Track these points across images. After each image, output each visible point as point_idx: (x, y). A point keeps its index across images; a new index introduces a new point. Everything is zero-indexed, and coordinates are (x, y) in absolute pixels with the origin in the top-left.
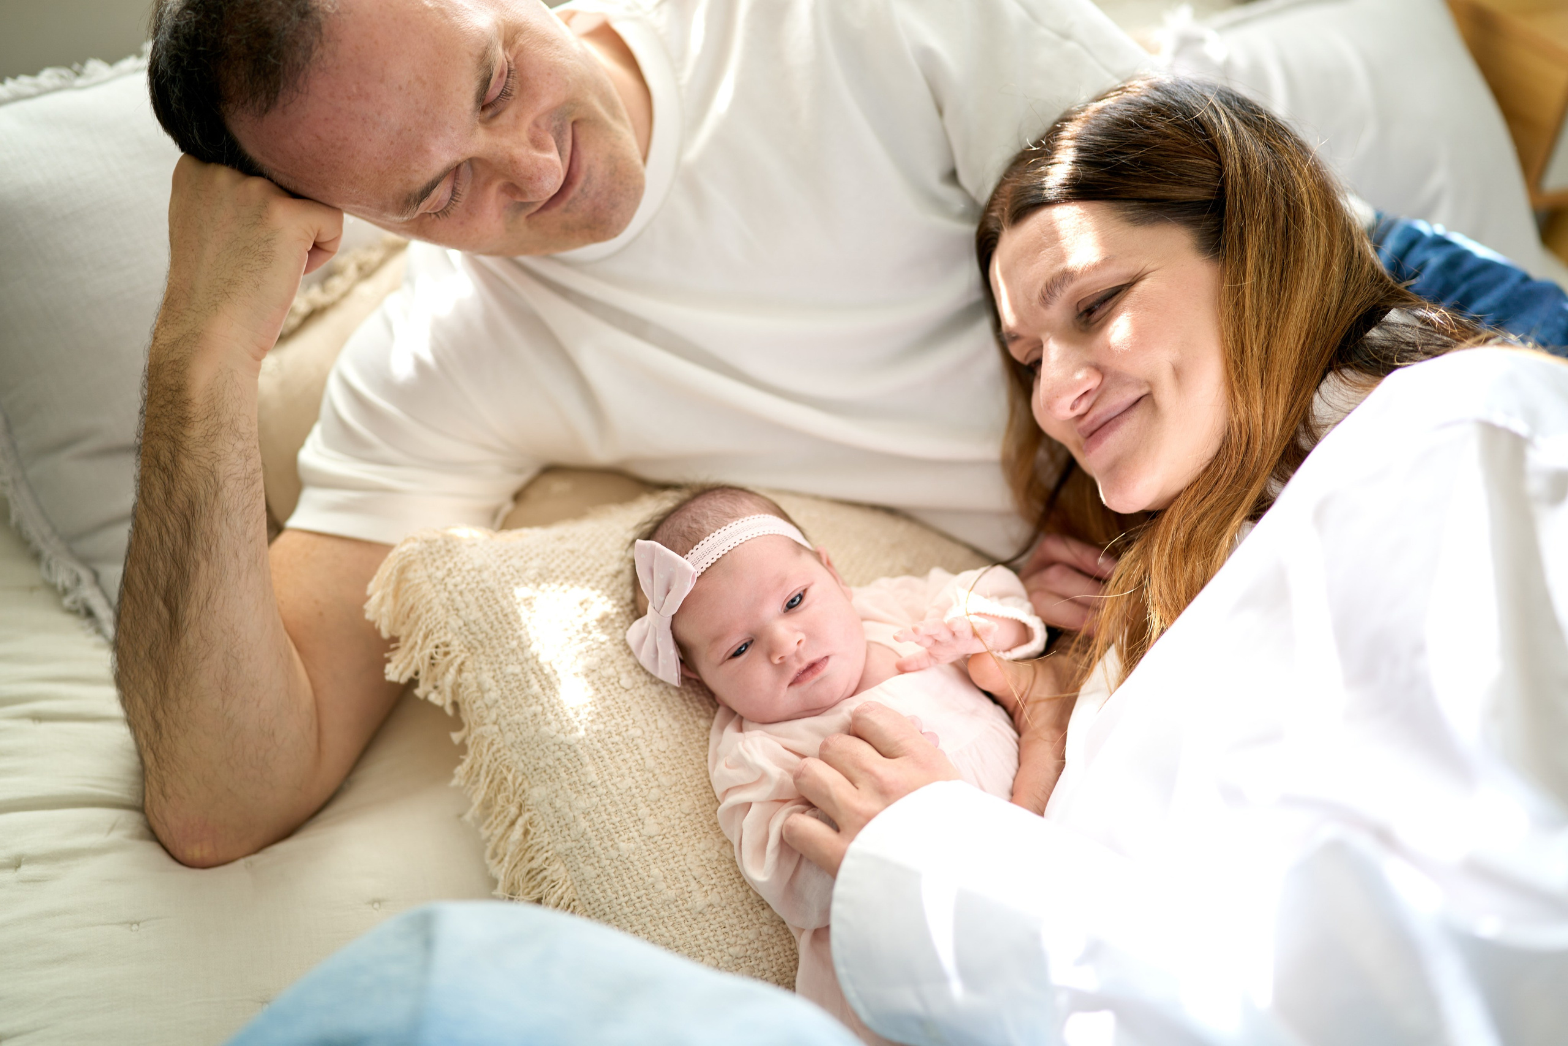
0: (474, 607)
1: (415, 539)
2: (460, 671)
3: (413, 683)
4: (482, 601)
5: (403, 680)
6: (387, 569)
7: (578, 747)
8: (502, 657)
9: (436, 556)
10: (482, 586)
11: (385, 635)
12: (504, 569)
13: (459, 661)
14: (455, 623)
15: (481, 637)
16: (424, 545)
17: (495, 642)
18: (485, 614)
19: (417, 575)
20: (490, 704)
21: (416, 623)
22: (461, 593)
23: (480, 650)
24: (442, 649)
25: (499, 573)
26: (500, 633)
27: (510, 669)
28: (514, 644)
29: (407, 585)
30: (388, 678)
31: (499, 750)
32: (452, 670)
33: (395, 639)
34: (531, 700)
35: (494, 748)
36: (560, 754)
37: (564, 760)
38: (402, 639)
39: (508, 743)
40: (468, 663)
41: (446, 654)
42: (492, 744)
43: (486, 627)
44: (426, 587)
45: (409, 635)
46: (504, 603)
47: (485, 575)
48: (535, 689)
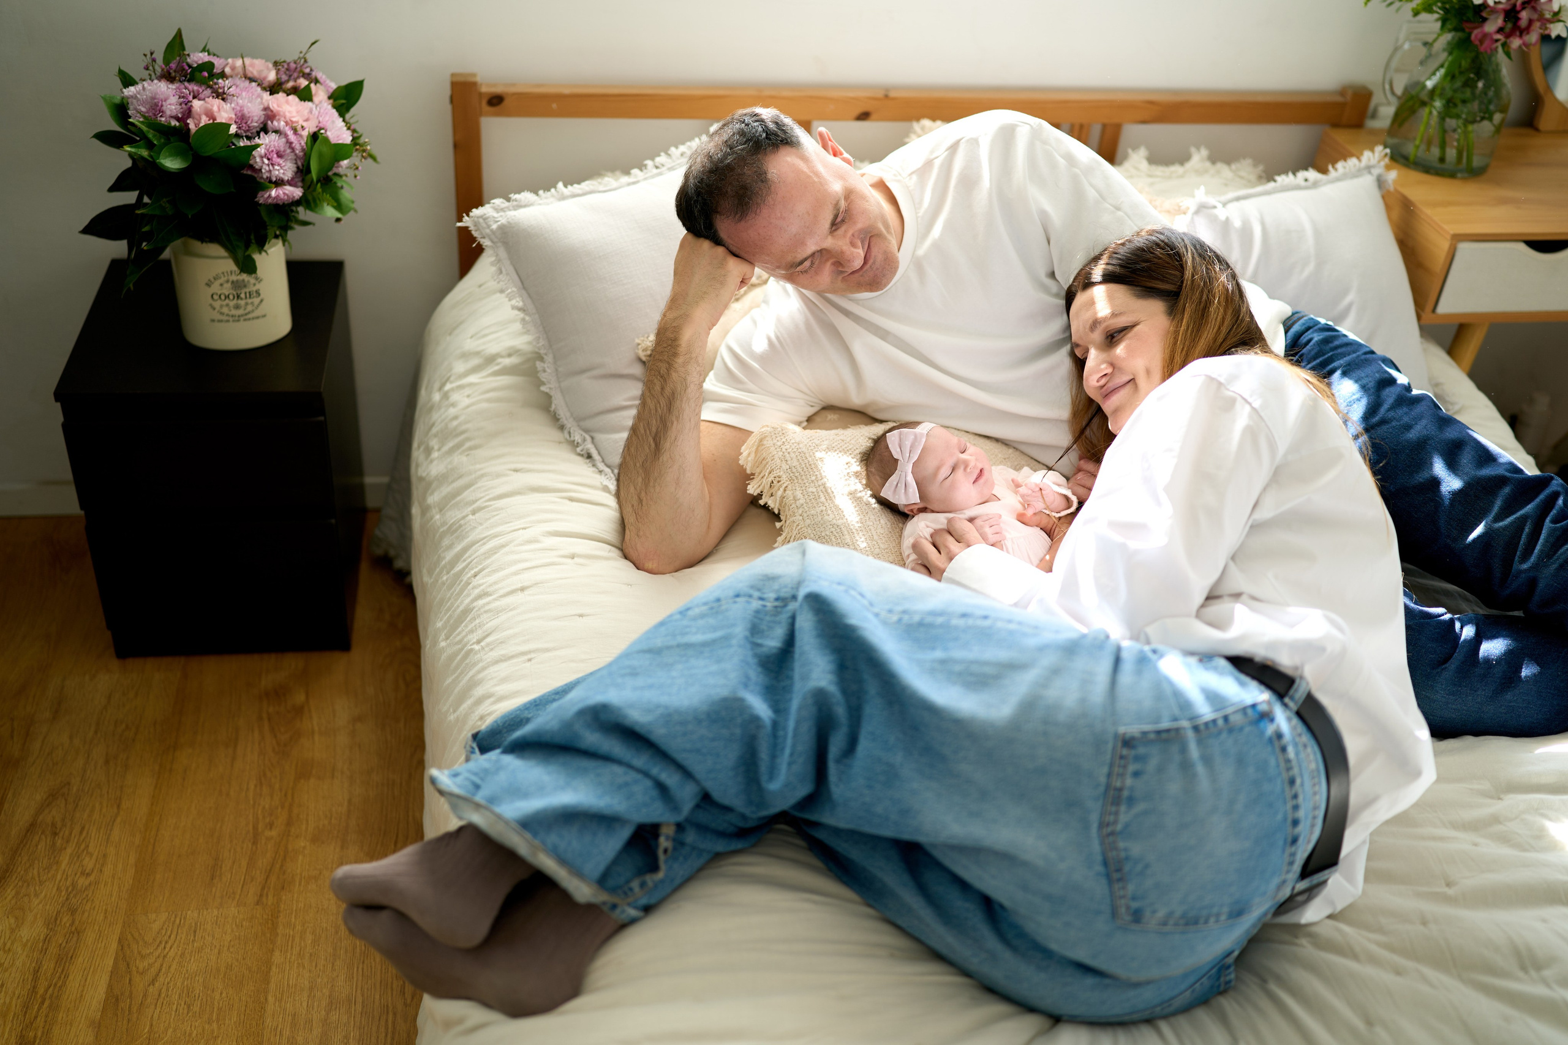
0: (795, 460)
1: (767, 426)
2: (785, 490)
3: (760, 496)
5: (755, 494)
6: (752, 441)
7: (842, 527)
8: (807, 484)
9: (777, 435)
10: (800, 450)
11: (748, 472)
12: (810, 444)
13: (785, 485)
14: (785, 467)
15: (797, 474)
16: (772, 430)
17: (804, 477)
18: (800, 464)
19: (768, 443)
20: (799, 506)
21: (765, 466)
22: (789, 453)
23: (796, 481)
24: (777, 479)
25: (808, 445)
26: (807, 473)
27: (811, 490)
28: (814, 478)
29: (763, 447)
30: (748, 492)
31: (801, 528)
32: (782, 489)
33: (753, 474)
34: (820, 504)
35: (799, 527)
36: (833, 530)
37: (835, 533)
38: (756, 474)
39: (807, 525)
40: (789, 487)
41: (779, 482)
42: (798, 525)
43: (800, 470)
44: (771, 449)
45: (760, 473)
46: (810, 459)
47: (801, 446)
48: (823, 499)
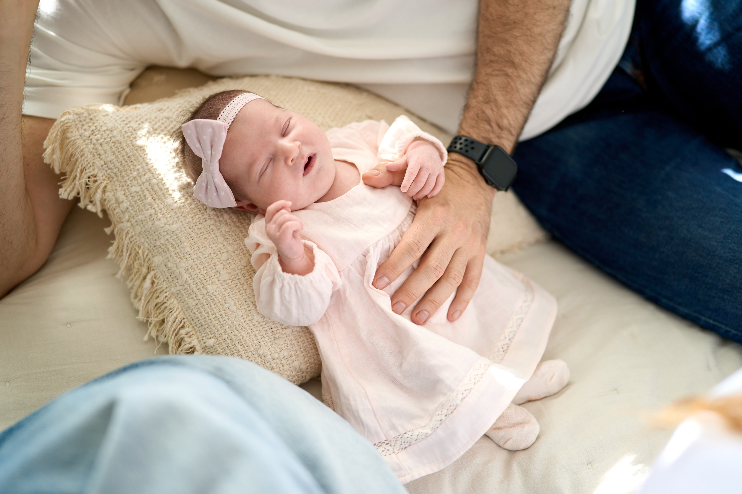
0: (109, 152)
1: (69, 113)
2: (104, 192)
3: (77, 200)
4: (114, 149)
5: (71, 198)
6: (54, 132)
7: (178, 232)
8: (129, 182)
9: (84, 123)
10: (113, 140)
11: (57, 171)
12: (126, 129)
13: (103, 185)
14: (99, 163)
15: (115, 170)
16: (76, 116)
17: (124, 173)
18: (117, 157)
19: (74, 135)
20: (124, 210)
21: (75, 164)
22: (101, 144)
23: (115, 179)
24: (92, 179)
25: (123, 131)
26: (127, 168)
27: (133, 189)
28: (135, 174)
29: (68, 141)
30: (60, 197)
31: (132, 237)
32: (100, 191)
33: (63, 174)
34: (148, 207)
35: (129, 235)
36: (168, 237)
37: (171, 240)
38: (68, 174)
39: (137, 232)
40: (108, 187)
41: (95, 181)
42: (127, 233)
43: (118, 165)
44: (79, 142)
45: (72, 171)
46: (128, 150)
47: (115, 133)
48: (150, 199)
